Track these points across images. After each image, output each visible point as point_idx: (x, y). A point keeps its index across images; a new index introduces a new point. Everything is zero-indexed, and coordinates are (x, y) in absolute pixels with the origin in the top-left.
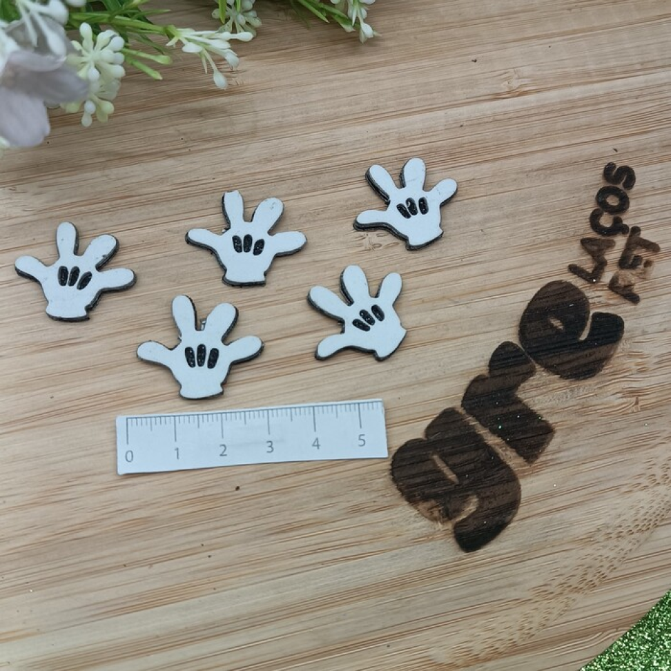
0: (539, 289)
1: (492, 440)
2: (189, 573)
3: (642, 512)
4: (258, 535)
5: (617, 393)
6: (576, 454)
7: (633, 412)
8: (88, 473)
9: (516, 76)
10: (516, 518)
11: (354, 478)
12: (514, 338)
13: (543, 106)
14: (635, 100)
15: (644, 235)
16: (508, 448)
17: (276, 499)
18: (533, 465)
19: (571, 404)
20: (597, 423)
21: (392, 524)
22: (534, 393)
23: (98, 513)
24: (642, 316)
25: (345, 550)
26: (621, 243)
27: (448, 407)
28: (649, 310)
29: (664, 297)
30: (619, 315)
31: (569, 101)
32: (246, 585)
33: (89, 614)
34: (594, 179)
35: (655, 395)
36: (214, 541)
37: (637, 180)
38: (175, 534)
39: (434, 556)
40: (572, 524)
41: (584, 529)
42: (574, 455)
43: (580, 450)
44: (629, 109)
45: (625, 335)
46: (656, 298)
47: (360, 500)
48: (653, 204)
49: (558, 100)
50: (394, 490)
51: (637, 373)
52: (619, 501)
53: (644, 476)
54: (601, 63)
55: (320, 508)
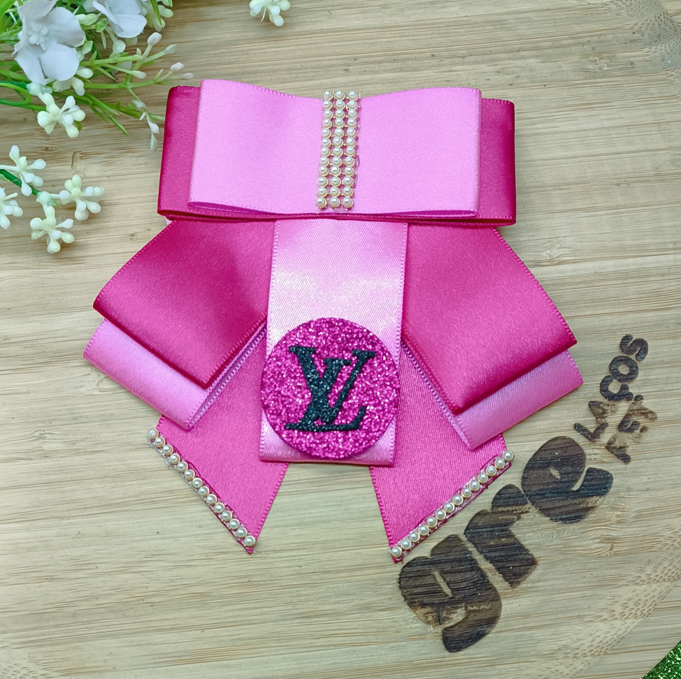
0: (546, 442)
1: (485, 565)
2: (232, 640)
3: (598, 640)
4: (287, 617)
5: (596, 538)
6: (553, 585)
7: (607, 556)
8: (162, 552)
9: (558, 246)
10: (493, 631)
11: (368, 582)
12: (517, 483)
13: (577, 276)
14: (662, 278)
15: (647, 403)
16: (497, 573)
17: (305, 590)
18: (515, 590)
19: (555, 542)
20: (574, 562)
21: (394, 622)
22: (527, 530)
23: (166, 585)
24: (630, 475)
25: (354, 638)
26: (622, 409)
27: (453, 533)
28: (637, 470)
29: (652, 461)
30: (610, 472)
31: (601, 274)
32: (274, 655)
33: (152, 662)
34: (612, 348)
35: (628, 544)
36: (253, 617)
37: (649, 352)
38: (224, 608)
39: (423, 652)
40: (539, 641)
41: (548, 647)
42: (550, 586)
43: (556, 582)
44: (655, 286)
45: (612, 490)
46: (645, 461)
47: (371, 600)
48: (659, 376)
49: (592, 271)
50: (399, 594)
51: (616, 524)
52: (581, 628)
53: (606, 611)
54: (637, 239)
55: (338, 602)
